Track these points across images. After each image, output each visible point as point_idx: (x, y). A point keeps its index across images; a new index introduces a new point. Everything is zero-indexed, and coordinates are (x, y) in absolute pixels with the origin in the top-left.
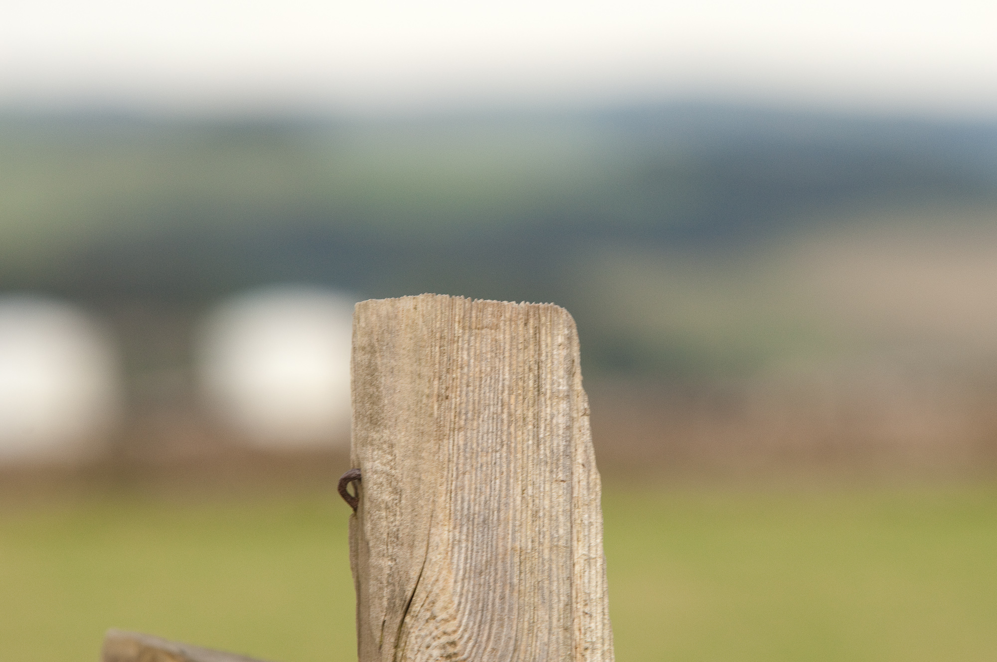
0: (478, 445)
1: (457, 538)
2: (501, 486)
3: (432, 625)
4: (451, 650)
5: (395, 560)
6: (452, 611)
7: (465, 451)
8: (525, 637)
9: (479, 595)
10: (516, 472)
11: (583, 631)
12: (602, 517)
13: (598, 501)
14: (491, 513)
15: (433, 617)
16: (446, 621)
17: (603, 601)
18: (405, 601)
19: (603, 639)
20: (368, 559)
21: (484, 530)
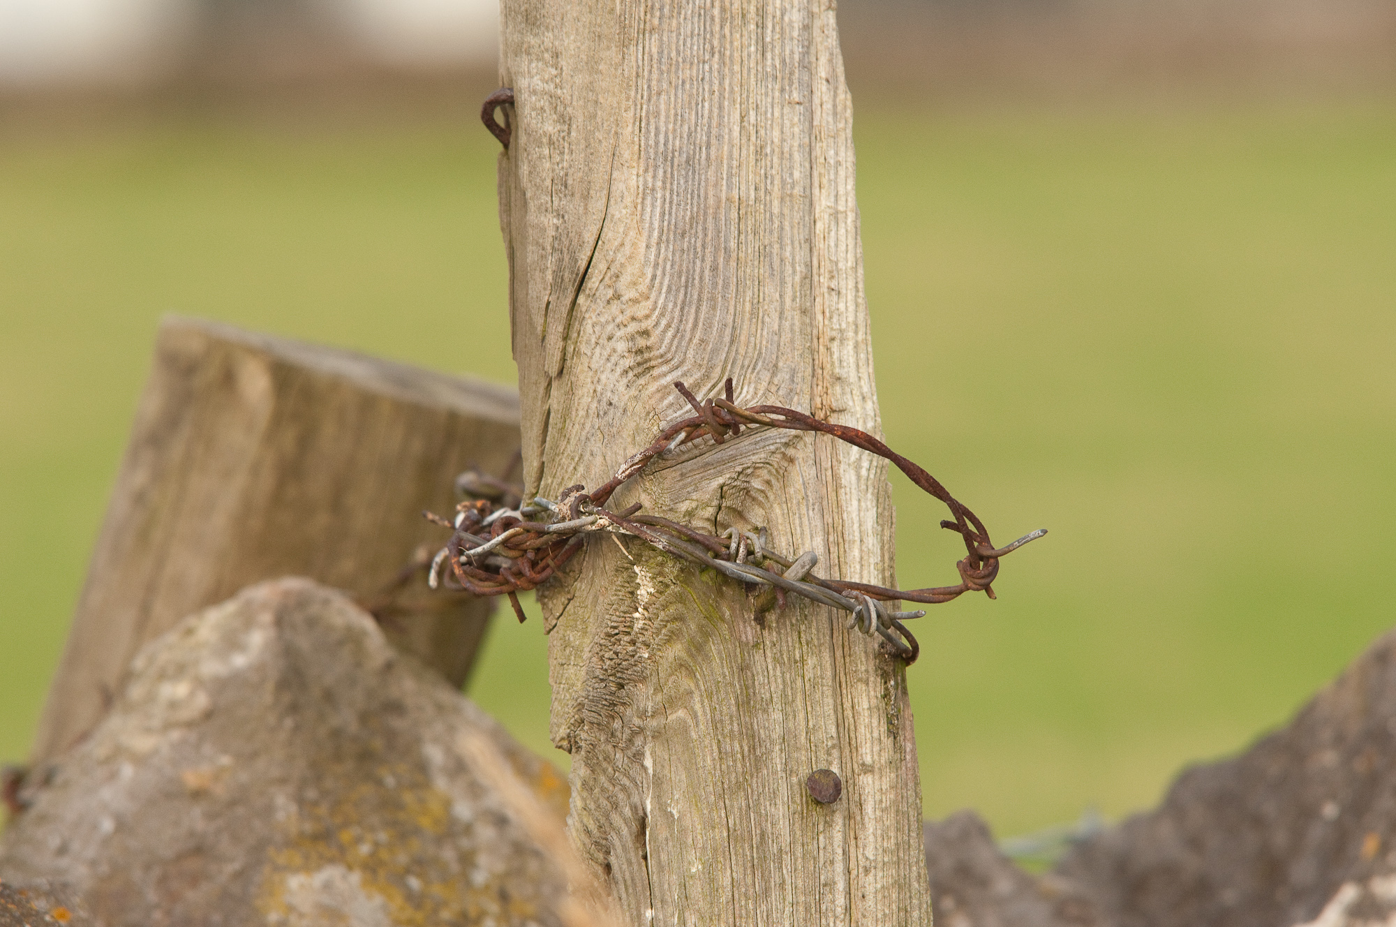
0: (678, 53)
1: (650, 185)
2: (711, 111)
3: (615, 308)
4: (642, 342)
5: (563, 217)
6: (643, 288)
7: (660, 62)
8: (747, 322)
9: (681, 265)
10: (732, 91)
11: (827, 314)
12: (854, 154)
13: (849, 132)
14: (698, 149)
15: (617, 296)
16: (635, 301)
17: (856, 272)
18: (577, 274)
19: (857, 327)
20: (525, 217)
21: (687, 173)
